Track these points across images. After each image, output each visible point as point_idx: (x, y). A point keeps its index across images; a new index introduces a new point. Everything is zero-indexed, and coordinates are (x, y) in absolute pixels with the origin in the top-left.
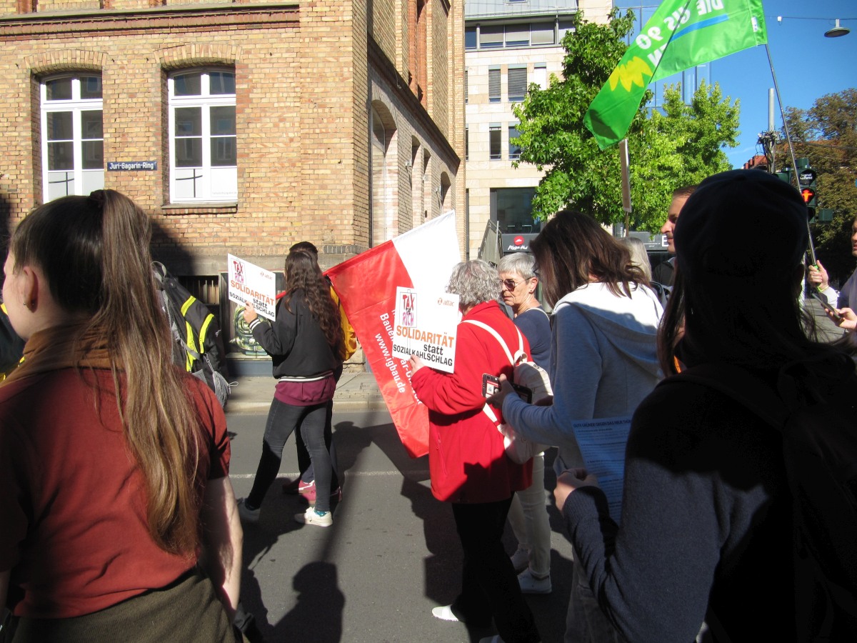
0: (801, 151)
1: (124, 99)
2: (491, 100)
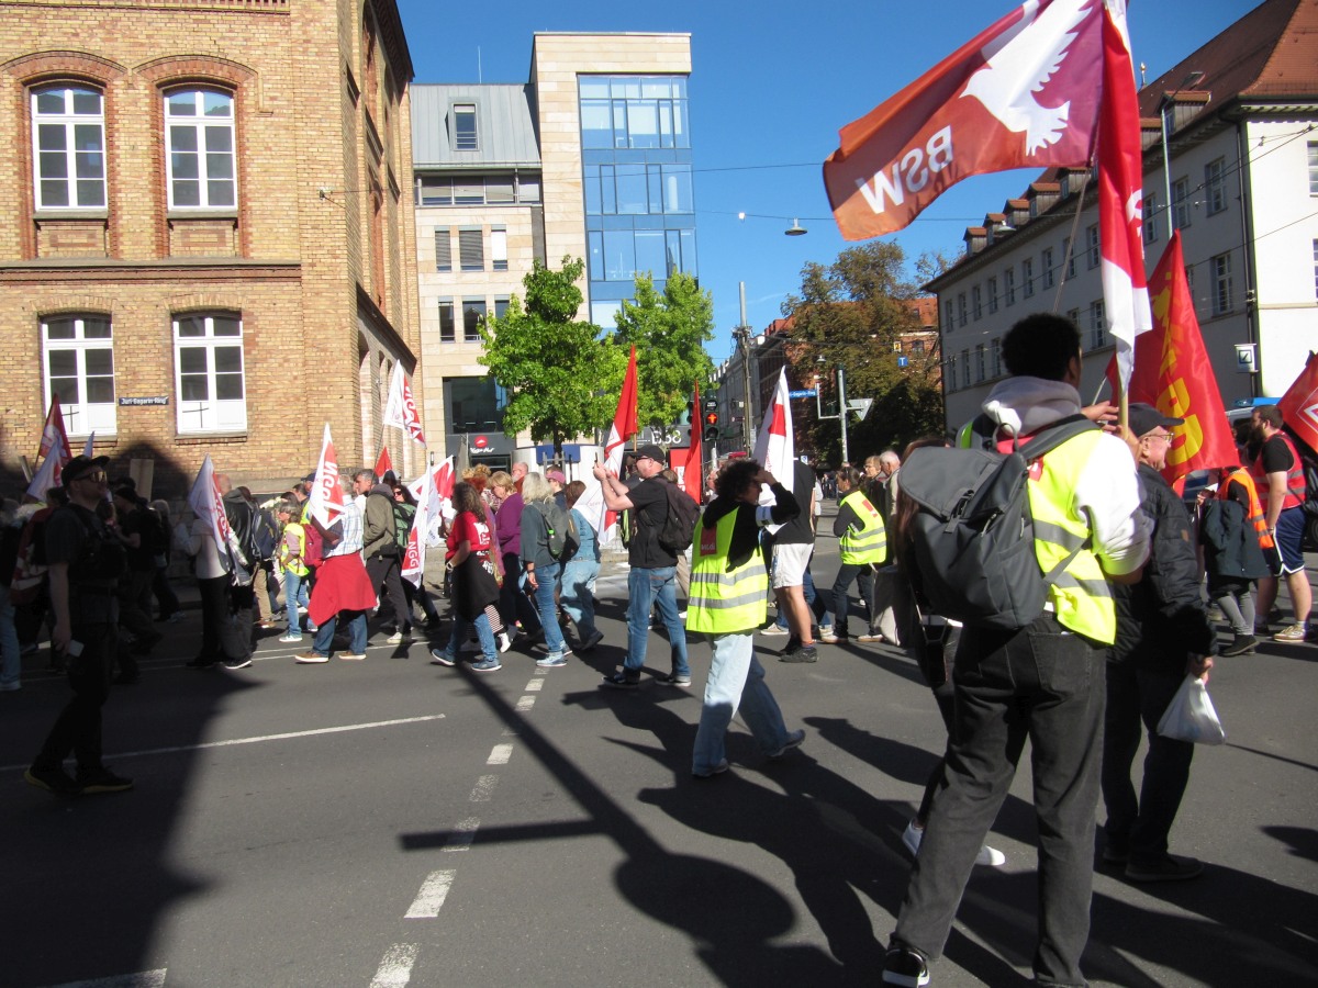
0: (824, 317)
1: (134, 341)
2: (440, 268)
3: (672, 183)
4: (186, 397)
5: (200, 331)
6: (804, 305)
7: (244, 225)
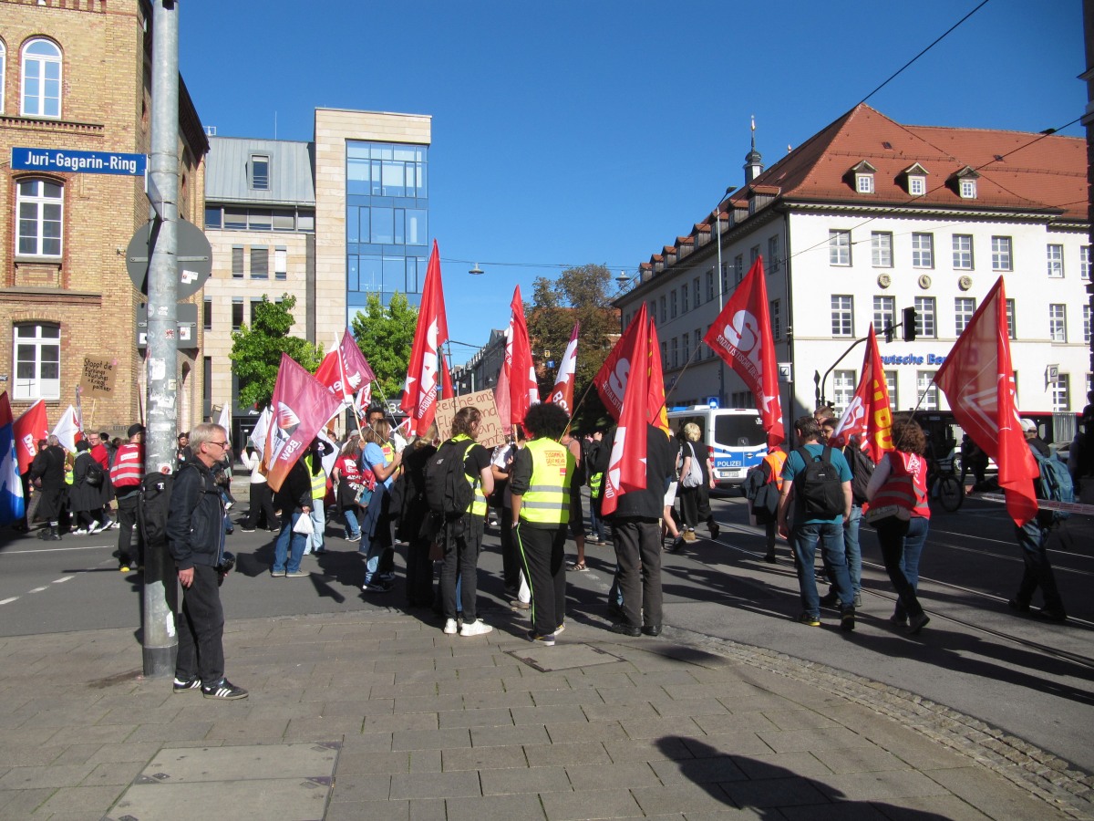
0: (549, 319)
2: (235, 276)
3: (413, 222)
4: (21, 375)
5: (33, 334)
6: (534, 310)
7: (66, 269)
